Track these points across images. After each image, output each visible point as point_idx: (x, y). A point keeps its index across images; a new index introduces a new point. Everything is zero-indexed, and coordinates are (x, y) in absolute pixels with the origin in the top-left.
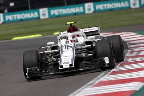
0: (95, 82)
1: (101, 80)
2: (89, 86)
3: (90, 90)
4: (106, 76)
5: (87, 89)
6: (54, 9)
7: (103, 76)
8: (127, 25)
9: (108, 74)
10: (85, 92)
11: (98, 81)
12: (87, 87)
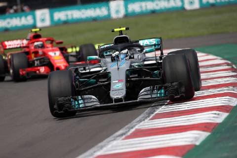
0: (129, 131)
1: (137, 127)
2: (118, 138)
3: (120, 144)
4: (146, 120)
5: (115, 143)
6: (59, 11)
7: (140, 121)
8: (180, 37)
9: (149, 119)
10: (112, 147)
11: (133, 130)
12: (114, 140)
